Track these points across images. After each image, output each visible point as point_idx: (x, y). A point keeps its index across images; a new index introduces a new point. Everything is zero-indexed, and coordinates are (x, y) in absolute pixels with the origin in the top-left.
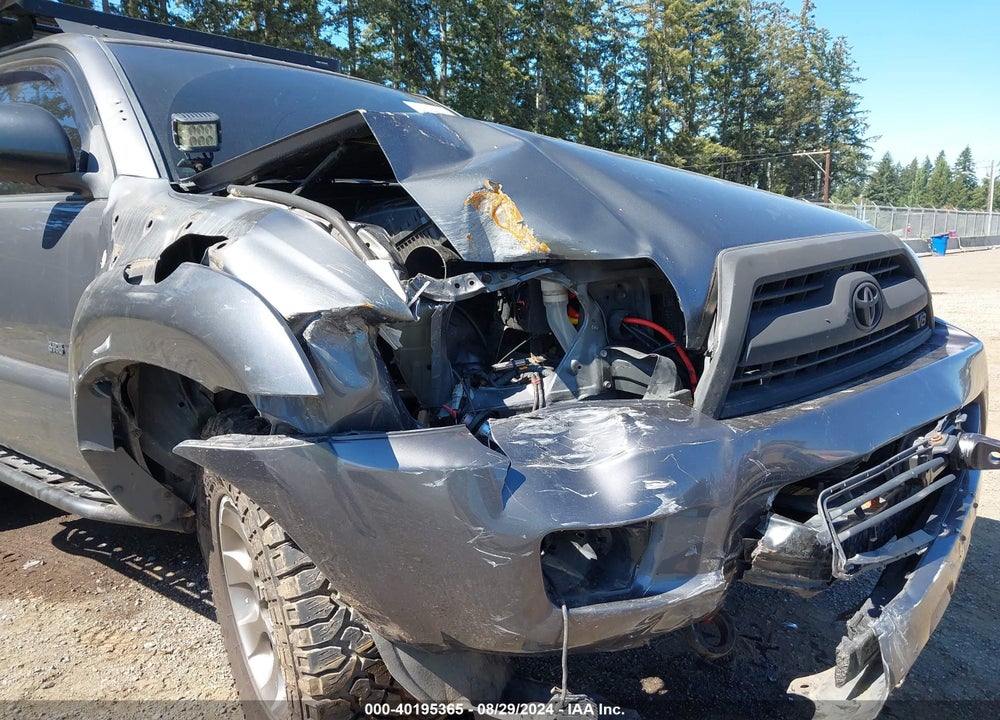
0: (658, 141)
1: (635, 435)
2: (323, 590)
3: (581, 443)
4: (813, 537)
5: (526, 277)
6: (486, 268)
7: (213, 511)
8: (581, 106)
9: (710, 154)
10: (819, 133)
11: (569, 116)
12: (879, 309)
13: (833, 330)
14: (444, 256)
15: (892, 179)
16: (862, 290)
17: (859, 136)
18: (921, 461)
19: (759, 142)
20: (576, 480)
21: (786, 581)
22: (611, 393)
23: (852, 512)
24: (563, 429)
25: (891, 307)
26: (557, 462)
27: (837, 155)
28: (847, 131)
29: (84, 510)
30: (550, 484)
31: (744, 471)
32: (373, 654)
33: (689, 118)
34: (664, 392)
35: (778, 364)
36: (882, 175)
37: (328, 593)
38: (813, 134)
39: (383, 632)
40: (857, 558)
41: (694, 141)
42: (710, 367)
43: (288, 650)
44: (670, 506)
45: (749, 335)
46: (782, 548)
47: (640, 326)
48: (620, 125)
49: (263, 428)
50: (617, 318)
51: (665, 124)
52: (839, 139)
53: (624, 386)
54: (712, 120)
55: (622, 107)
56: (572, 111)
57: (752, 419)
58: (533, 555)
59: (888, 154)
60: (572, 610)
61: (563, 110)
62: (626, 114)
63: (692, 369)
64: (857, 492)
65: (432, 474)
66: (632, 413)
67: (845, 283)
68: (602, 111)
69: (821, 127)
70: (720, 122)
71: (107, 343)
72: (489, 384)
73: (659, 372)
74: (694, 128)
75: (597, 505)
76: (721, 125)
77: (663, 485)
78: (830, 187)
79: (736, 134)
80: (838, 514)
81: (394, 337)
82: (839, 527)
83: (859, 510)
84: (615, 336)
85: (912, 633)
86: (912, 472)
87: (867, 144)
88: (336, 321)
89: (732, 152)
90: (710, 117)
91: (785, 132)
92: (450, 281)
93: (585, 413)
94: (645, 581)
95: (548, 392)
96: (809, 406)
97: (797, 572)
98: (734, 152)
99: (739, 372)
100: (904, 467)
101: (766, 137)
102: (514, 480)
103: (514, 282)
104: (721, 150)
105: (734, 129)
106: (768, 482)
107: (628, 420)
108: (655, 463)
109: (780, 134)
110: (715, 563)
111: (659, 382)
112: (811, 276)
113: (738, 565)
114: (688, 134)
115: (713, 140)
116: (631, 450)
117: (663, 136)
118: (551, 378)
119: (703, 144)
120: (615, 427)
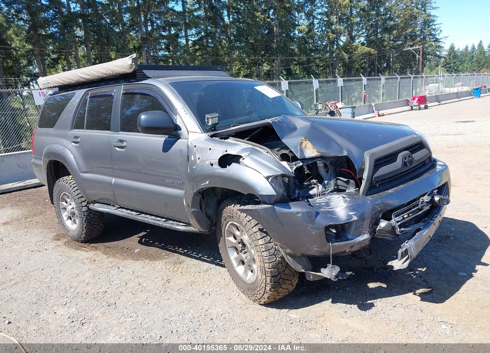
0: (335, 47)
1: (346, 201)
2: (269, 242)
3: (332, 204)
4: (391, 225)
5: (313, 161)
6: (303, 160)
7: (224, 226)
8: (297, 32)
9: (361, 51)
10: (416, 36)
11: (290, 37)
12: (411, 162)
13: (397, 170)
14: (290, 155)
15: (455, 57)
16: (406, 157)
17: (437, 37)
18: (422, 204)
19: (386, 43)
20: (332, 213)
21: (386, 236)
22: (338, 190)
23: (402, 218)
24: (327, 201)
25: (416, 160)
26: (327, 209)
27: (426, 47)
28: (431, 35)
29: (178, 229)
30: (326, 214)
31: (374, 209)
32: (282, 258)
33: (350, 34)
34: (352, 189)
35: (382, 180)
36: (450, 55)
37: (270, 243)
38: (413, 37)
39: (285, 252)
40: (402, 229)
41: (353, 46)
42: (364, 182)
43: (261, 257)
44: (355, 218)
45: (374, 173)
46: (384, 228)
47: (344, 171)
48: (316, 40)
49: (258, 203)
50: (338, 169)
51: (338, 38)
52: (427, 38)
53: (341, 188)
54: (362, 34)
55: (316, 30)
56: (292, 35)
57: (375, 195)
58: (323, 230)
59: (453, 44)
60: (333, 244)
61: (288, 35)
62: (319, 34)
63: (359, 182)
64: (403, 213)
65: (298, 213)
66: (345, 196)
67: (400, 156)
68: (307, 33)
69: (418, 33)
70: (366, 34)
71: (207, 182)
72: (303, 189)
73: (351, 184)
74: (352, 39)
75: (337, 219)
76: (366, 36)
77: (353, 213)
78: (423, 64)
79: (374, 40)
80: (397, 219)
81: (286, 180)
82: (398, 222)
83: (403, 217)
84: (338, 174)
85: (417, 246)
86: (420, 206)
87: (441, 40)
88: (276, 177)
89: (372, 50)
90: (361, 33)
91: (399, 37)
92: (294, 163)
93: (333, 196)
94: (350, 237)
95: (320, 190)
96: (390, 191)
97: (388, 233)
98: (373, 50)
99: (371, 183)
100: (418, 205)
101: (390, 41)
102: (317, 213)
103: (311, 162)
104: (367, 49)
105: (373, 38)
106: (380, 211)
107: (344, 198)
108: (351, 208)
109: (397, 38)
110: (367, 232)
111: (351, 187)
112: (390, 155)
113: (373, 232)
114: (350, 42)
115: (363, 44)
116: (345, 205)
117: (338, 45)
118: (320, 187)
119: (357, 47)
120: (340, 200)
